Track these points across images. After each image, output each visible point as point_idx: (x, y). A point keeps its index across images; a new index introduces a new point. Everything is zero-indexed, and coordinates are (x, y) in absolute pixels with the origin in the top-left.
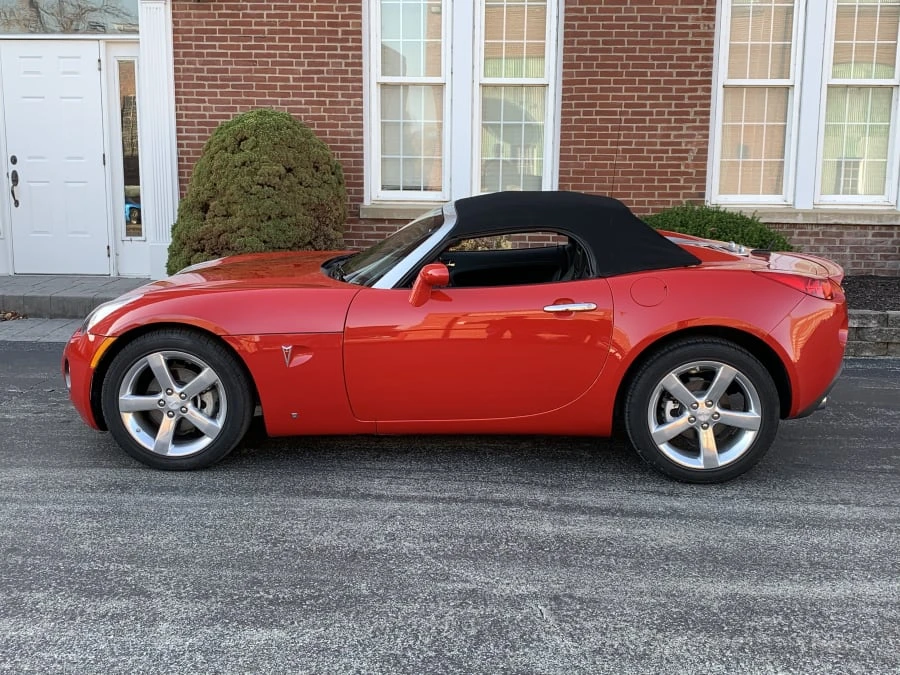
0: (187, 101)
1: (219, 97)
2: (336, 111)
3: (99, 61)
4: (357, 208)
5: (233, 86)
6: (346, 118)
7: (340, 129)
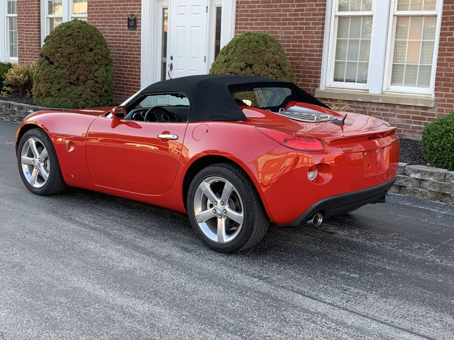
0: (240, 28)
1: (254, 26)
2: (308, 33)
3: (207, 7)
4: (314, 90)
5: (261, 20)
6: (313, 37)
7: (309, 44)
